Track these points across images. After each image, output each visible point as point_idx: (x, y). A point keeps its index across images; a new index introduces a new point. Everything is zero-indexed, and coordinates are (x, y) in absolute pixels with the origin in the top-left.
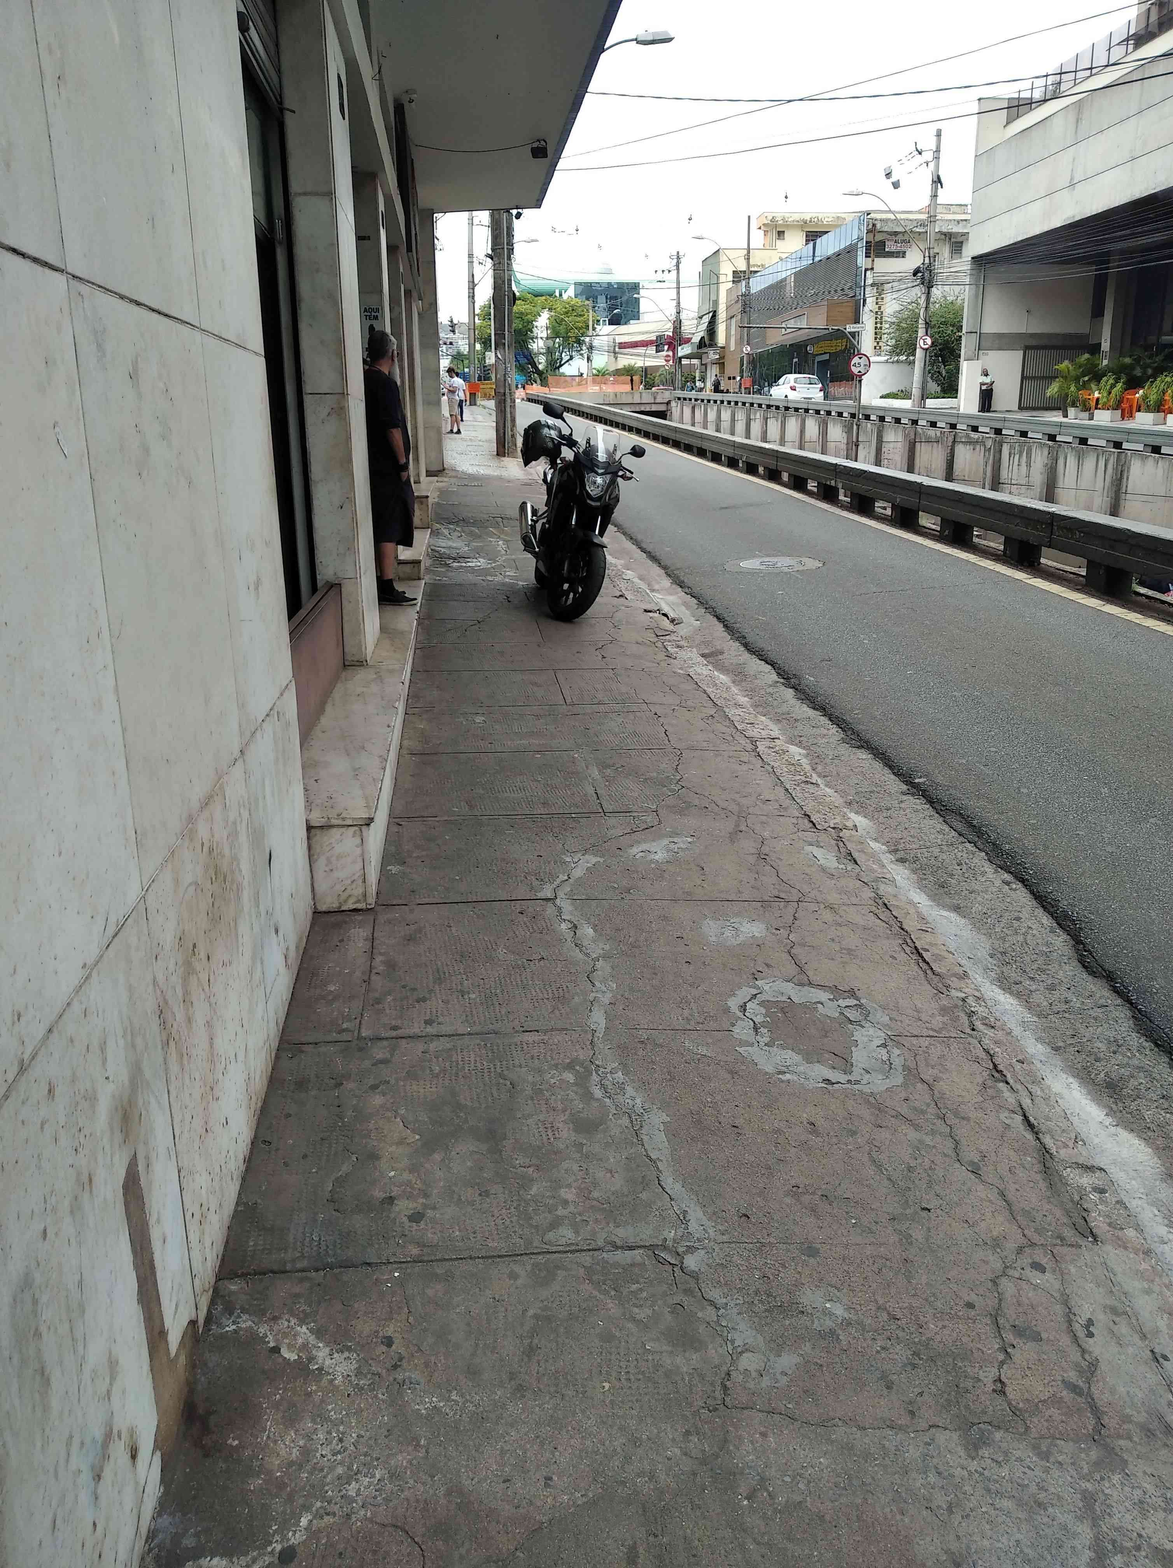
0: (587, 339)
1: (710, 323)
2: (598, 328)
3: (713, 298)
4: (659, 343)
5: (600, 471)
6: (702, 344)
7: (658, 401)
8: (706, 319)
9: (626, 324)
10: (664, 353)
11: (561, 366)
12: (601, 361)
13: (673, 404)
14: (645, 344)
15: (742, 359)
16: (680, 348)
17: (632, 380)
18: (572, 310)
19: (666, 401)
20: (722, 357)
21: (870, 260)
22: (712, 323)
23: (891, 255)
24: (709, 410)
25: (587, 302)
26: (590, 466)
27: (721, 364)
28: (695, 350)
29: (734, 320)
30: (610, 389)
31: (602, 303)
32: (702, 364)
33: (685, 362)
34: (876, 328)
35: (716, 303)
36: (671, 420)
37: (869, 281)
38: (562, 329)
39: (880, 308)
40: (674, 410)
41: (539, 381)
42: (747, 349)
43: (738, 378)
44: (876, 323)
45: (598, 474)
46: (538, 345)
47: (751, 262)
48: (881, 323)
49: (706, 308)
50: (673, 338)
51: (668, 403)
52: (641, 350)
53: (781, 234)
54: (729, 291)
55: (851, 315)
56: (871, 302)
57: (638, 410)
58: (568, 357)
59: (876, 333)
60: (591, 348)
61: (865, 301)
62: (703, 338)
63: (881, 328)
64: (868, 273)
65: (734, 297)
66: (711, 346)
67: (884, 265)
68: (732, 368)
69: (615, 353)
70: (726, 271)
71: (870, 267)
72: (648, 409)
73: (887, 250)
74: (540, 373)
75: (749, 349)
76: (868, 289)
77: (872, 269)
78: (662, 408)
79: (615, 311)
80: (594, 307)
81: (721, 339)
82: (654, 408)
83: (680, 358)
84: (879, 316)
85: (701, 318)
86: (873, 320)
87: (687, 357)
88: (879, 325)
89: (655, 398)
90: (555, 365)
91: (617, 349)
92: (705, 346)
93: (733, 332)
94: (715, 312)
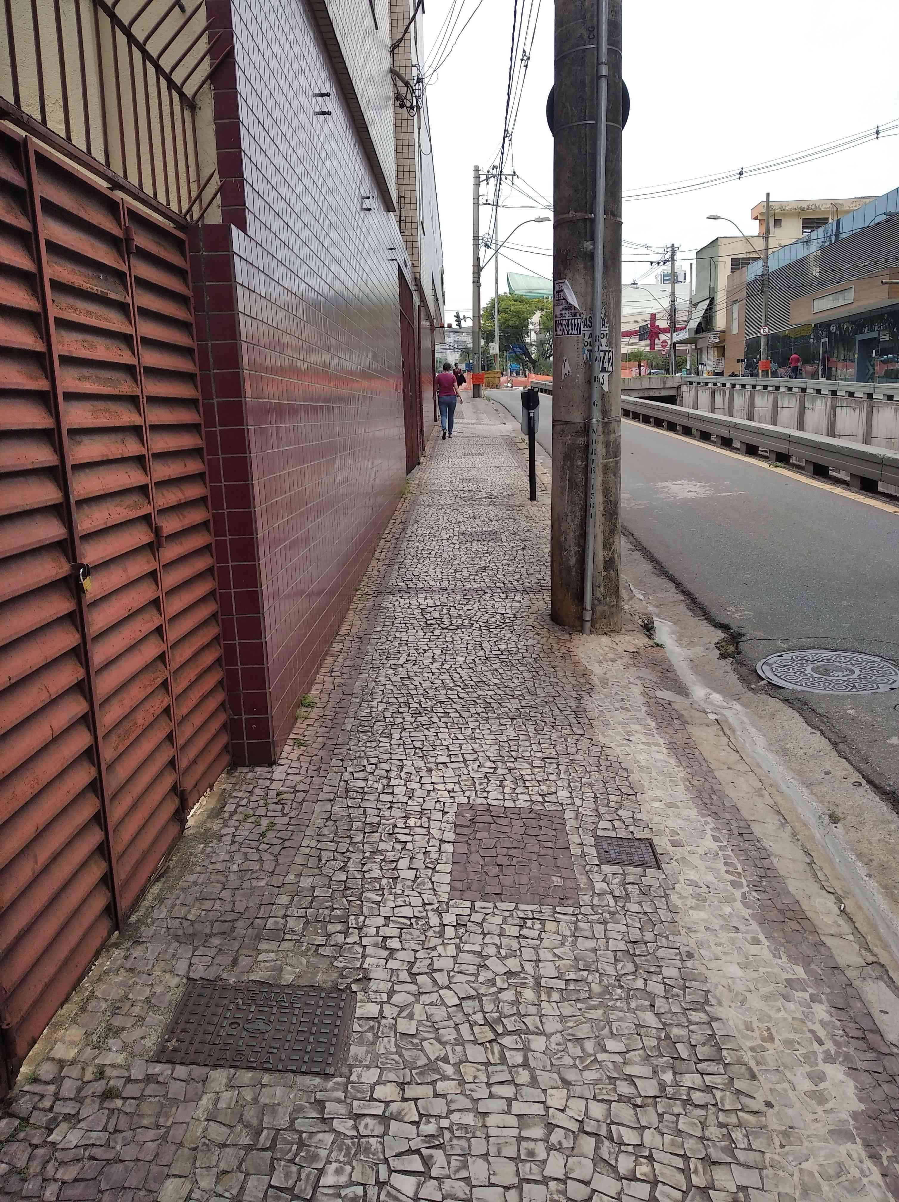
1: (707, 310)
3: (710, 285)
6: (699, 329)
7: (668, 385)
8: (705, 305)
13: (684, 389)
14: (628, 334)
17: (639, 366)
19: (676, 385)
20: (722, 341)
22: (710, 309)
27: (721, 349)
28: (693, 335)
29: (736, 305)
33: (678, 347)
35: (713, 290)
36: (681, 405)
40: (685, 395)
41: (531, 367)
42: (764, 330)
46: (530, 339)
49: (706, 293)
51: (679, 387)
53: (778, 223)
54: (729, 278)
57: (646, 395)
62: (700, 323)
65: (735, 281)
66: (707, 330)
70: (724, 257)
72: (657, 394)
74: (533, 362)
75: (767, 330)
78: (672, 393)
81: (720, 322)
82: (664, 393)
85: (696, 305)
87: (681, 342)
89: (664, 383)
92: (702, 331)
93: (736, 315)
94: (713, 298)
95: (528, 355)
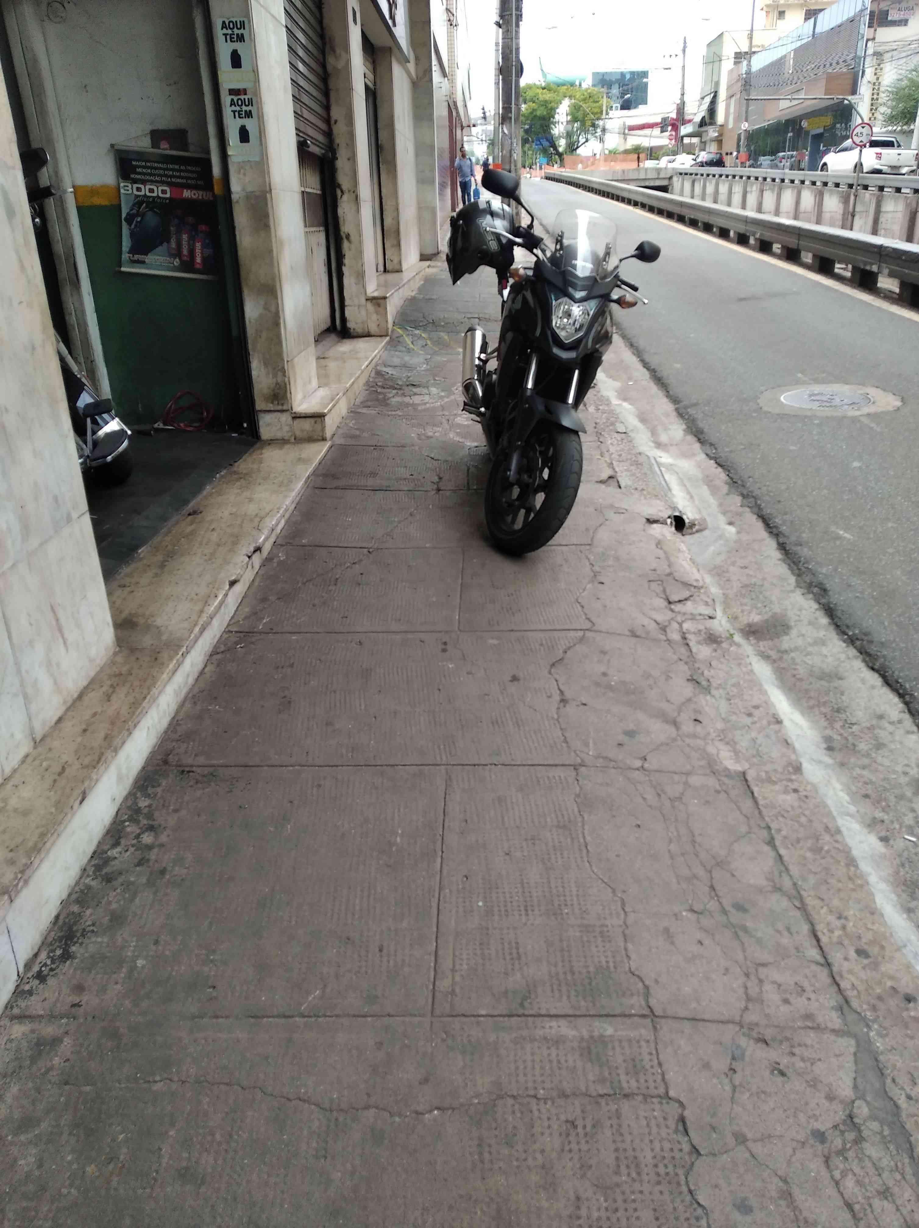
0: (601, 123)
1: (711, 102)
2: (611, 113)
3: (715, 79)
4: (663, 125)
5: (579, 295)
6: (703, 123)
7: (662, 175)
8: (708, 100)
9: (635, 108)
10: (667, 134)
11: (578, 147)
12: (613, 141)
13: (675, 179)
14: (651, 126)
15: (739, 135)
16: (682, 127)
17: (639, 158)
18: (590, 97)
19: (668, 176)
20: (721, 135)
21: (872, 30)
22: (713, 102)
23: (894, 23)
24: (708, 184)
25: (602, 90)
26: (560, 284)
27: (719, 141)
28: (697, 128)
29: (733, 99)
30: (619, 167)
31: (615, 91)
32: (701, 142)
33: (686, 140)
34: (873, 99)
35: (717, 84)
36: (672, 193)
37: (870, 51)
38: (580, 115)
39: (878, 79)
40: (675, 184)
41: (559, 162)
42: (745, 126)
43: (735, 154)
44: (873, 94)
45: (575, 301)
46: (558, 130)
47: (753, 44)
48: (878, 94)
49: (709, 89)
50: (677, 120)
51: (670, 178)
52: (647, 131)
53: (781, 14)
54: (731, 72)
55: (849, 88)
56: (869, 73)
58: (584, 140)
59: (872, 105)
60: (604, 130)
61: (863, 72)
62: (703, 118)
63: (877, 99)
64: (870, 43)
65: (735, 76)
66: (711, 124)
67: (886, 34)
68: (729, 145)
69: (624, 134)
70: (729, 50)
71: (871, 37)
72: (654, 184)
73: (889, 18)
74: (560, 155)
75: (747, 125)
76: (868, 60)
77: (874, 39)
78: (664, 183)
79: (626, 97)
80: (607, 93)
81: (720, 118)
82: (658, 183)
83: (682, 137)
84: (876, 86)
85: (703, 98)
86: (870, 92)
87: (690, 135)
88: (875, 97)
89: (659, 174)
90: (572, 148)
91: (627, 131)
92: (706, 125)
93: (732, 110)
94: (716, 92)
95: (555, 148)
